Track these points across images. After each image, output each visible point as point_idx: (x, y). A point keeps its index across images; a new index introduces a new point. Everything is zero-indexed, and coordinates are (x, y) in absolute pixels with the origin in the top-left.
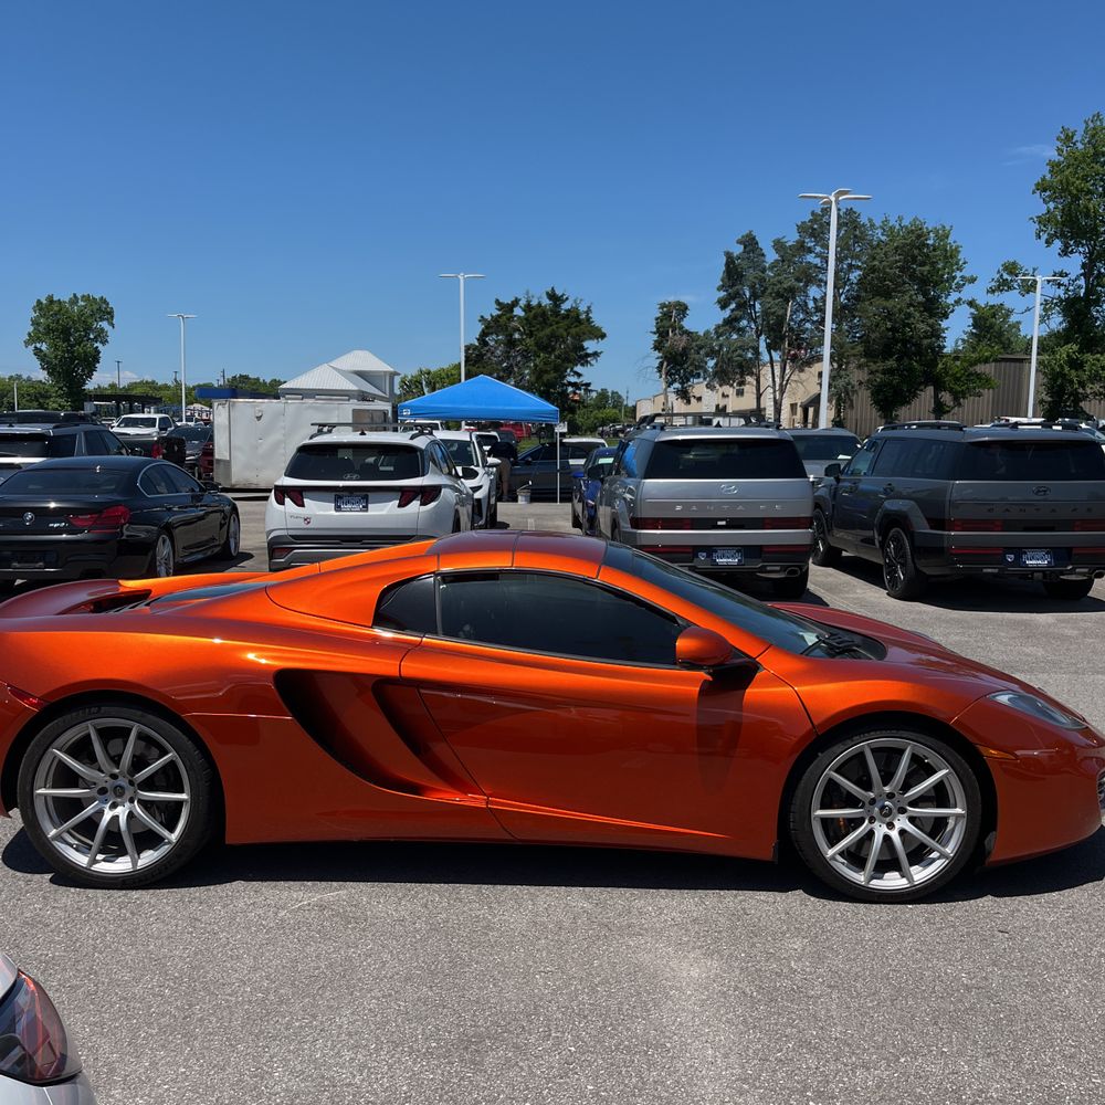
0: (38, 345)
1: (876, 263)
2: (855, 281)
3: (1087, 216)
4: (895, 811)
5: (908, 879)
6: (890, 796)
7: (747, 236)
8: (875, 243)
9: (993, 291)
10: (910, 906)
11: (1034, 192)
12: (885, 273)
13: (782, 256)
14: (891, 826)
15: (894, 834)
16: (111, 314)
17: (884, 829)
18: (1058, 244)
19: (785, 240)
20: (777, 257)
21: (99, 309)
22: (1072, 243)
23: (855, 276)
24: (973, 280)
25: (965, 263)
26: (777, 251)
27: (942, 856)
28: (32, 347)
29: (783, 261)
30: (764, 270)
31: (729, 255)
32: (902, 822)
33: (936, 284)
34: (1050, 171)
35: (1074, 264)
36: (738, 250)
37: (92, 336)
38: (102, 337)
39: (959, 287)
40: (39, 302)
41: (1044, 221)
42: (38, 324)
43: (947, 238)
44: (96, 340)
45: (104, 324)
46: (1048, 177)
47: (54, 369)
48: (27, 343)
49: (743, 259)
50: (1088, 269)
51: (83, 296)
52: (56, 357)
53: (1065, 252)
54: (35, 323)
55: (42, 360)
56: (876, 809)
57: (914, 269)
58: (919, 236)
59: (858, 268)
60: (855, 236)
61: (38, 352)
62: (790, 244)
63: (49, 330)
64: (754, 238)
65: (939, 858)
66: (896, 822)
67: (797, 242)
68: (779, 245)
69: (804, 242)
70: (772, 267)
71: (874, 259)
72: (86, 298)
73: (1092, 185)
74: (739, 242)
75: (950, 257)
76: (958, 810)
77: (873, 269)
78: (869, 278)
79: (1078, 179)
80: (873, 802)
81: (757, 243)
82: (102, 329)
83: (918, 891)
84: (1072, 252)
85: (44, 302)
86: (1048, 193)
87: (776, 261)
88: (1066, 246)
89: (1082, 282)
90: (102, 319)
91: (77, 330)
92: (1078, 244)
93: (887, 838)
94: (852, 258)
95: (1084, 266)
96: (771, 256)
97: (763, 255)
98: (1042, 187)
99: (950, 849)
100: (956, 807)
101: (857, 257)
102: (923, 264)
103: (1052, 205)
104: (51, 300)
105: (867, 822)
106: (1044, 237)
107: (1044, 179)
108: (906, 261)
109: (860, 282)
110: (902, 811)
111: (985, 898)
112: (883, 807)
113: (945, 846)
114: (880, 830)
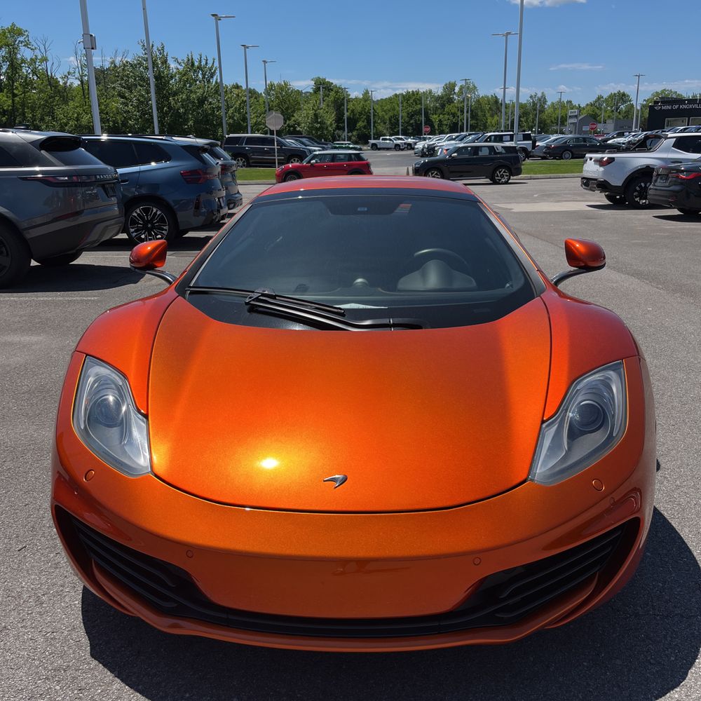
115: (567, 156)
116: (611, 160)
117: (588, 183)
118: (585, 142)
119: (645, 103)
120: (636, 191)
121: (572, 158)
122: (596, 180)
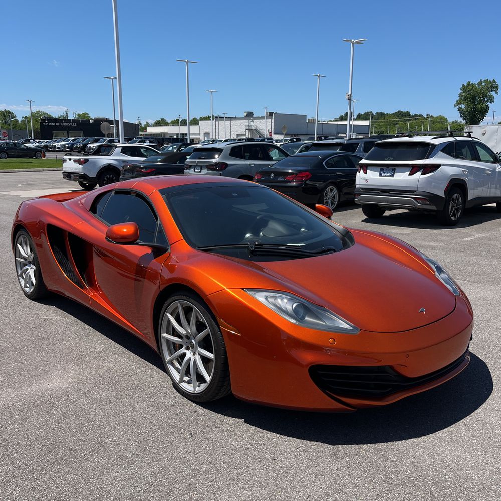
0: (460, 106)
16: (497, 87)
21: (492, 86)
28: (457, 107)
37: (486, 100)
38: (491, 100)
40: (464, 85)
42: (462, 96)
44: (488, 101)
45: (493, 93)
47: (466, 117)
48: (455, 105)
51: (485, 80)
52: (467, 111)
54: (460, 95)
55: (461, 113)
61: (460, 109)
63: (466, 98)
72: (486, 81)
82: (492, 96)
85: (466, 85)
90: (492, 91)
91: (480, 97)
104: (469, 84)
115: (3, 156)
116: (86, 161)
117: (68, 175)
118: (15, 146)
119: (23, 119)
120: (105, 180)
121: (7, 158)
122: (78, 173)
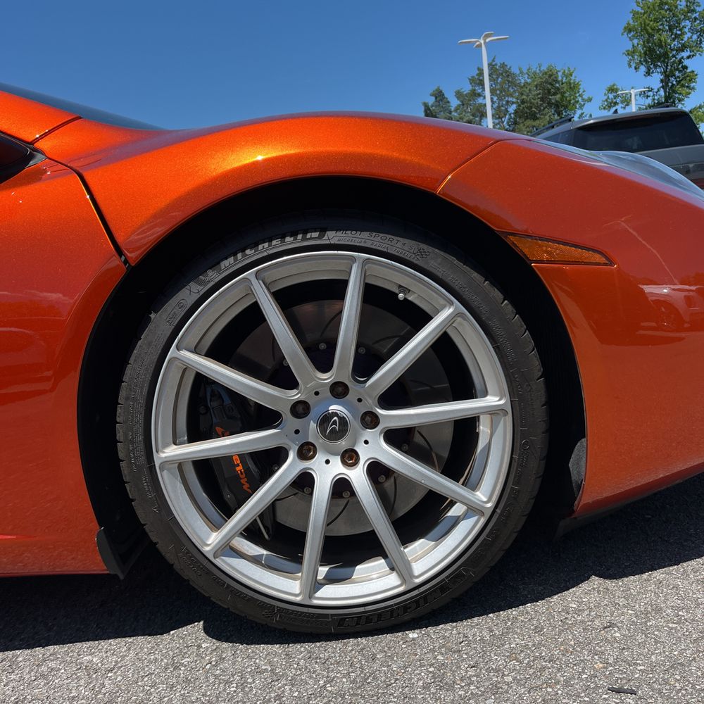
1: (525, 97)
2: (513, 112)
3: (660, 46)
4: (354, 423)
5: (400, 575)
6: (339, 390)
7: (436, 90)
8: (522, 85)
9: (604, 108)
10: (412, 635)
11: (622, 34)
12: (531, 103)
13: (462, 102)
14: (350, 457)
15: (358, 477)
17: (337, 468)
18: (643, 69)
19: (463, 90)
20: (459, 103)
22: (652, 66)
23: (512, 109)
24: (590, 100)
25: (584, 92)
26: (458, 98)
27: (473, 510)
29: (463, 105)
30: (450, 112)
31: (426, 105)
32: (374, 447)
33: (566, 107)
34: (632, 18)
35: (655, 80)
36: (431, 101)
39: (582, 107)
41: (631, 53)
43: (571, 75)
46: (631, 22)
49: (436, 106)
50: (665, 82)
53: (648, 73)
56: (313, 425)
57: (550, 99)
58: (550, 76)
59: (513, 103)
60: (509, 81)
62: (465, 93)
64: (441, 92)
65: (465, 516)
66: (361, 449)
67: (471, 91)
68: (459, 95)
69: (475, 90)
70: (456, 110)
71: (522, 94)
73: (661, 25)
74: (432, 95)
75: (574, 87)
76: (492, 400)
77: (523, 102)
78: (521, 108)
79: (651, 21)
80: (300, 410)
81: (443, 95)
83: (424, 598)
84: (653, 72)
86: (632, 33)
87: (459, 106)
88: (649, 69)
89: (662, 93)
92: (656, 66)
93: (342, 488)
94: (508, 96)
95: (662, 81)
96: (454, 102)
97: (448, 102)
98: (629, 29)
99: (485, 493)
100: (485, 394)
101: (511, 95)
102: (555, 94)
103: (635, 41)
105: (292, 456)
106: (633, 65)
107: (629, 24)
108: (543, 94)
109: (516, 112)
110: (370, 420)
111: (585, 586)
112: (325, 419)
113: (474, 488)
114: (326, 471)
